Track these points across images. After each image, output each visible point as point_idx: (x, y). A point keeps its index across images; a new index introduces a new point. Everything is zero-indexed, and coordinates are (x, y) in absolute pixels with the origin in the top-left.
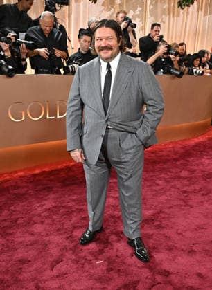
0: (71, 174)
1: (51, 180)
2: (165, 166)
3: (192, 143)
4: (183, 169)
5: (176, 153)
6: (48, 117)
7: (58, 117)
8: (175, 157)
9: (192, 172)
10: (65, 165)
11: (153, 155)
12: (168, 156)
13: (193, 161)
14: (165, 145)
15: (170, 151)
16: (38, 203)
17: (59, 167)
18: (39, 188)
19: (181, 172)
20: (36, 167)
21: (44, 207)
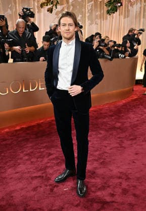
0: (41, 129)
1: (28, 134)
2: (105, 120)
3: (121, 104)
4: (117, 122)
5: (111, 111)
6: (24, 91)
7: (31, 90)
8: (110, 114)
9: (123, 123)
10: (36, 122)
11: (95, 113)
12: (106, 113)
13: (123, 116)
14: (103, 106)
15: (107, 110)
16: (20, 150)
17: (33, 124)
18: (20, 139)
19: (115, 124)
20: (17, 125)
21: (25, 153)
